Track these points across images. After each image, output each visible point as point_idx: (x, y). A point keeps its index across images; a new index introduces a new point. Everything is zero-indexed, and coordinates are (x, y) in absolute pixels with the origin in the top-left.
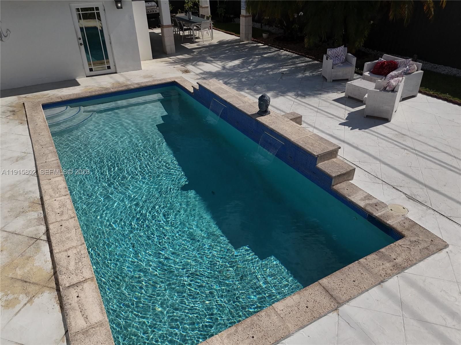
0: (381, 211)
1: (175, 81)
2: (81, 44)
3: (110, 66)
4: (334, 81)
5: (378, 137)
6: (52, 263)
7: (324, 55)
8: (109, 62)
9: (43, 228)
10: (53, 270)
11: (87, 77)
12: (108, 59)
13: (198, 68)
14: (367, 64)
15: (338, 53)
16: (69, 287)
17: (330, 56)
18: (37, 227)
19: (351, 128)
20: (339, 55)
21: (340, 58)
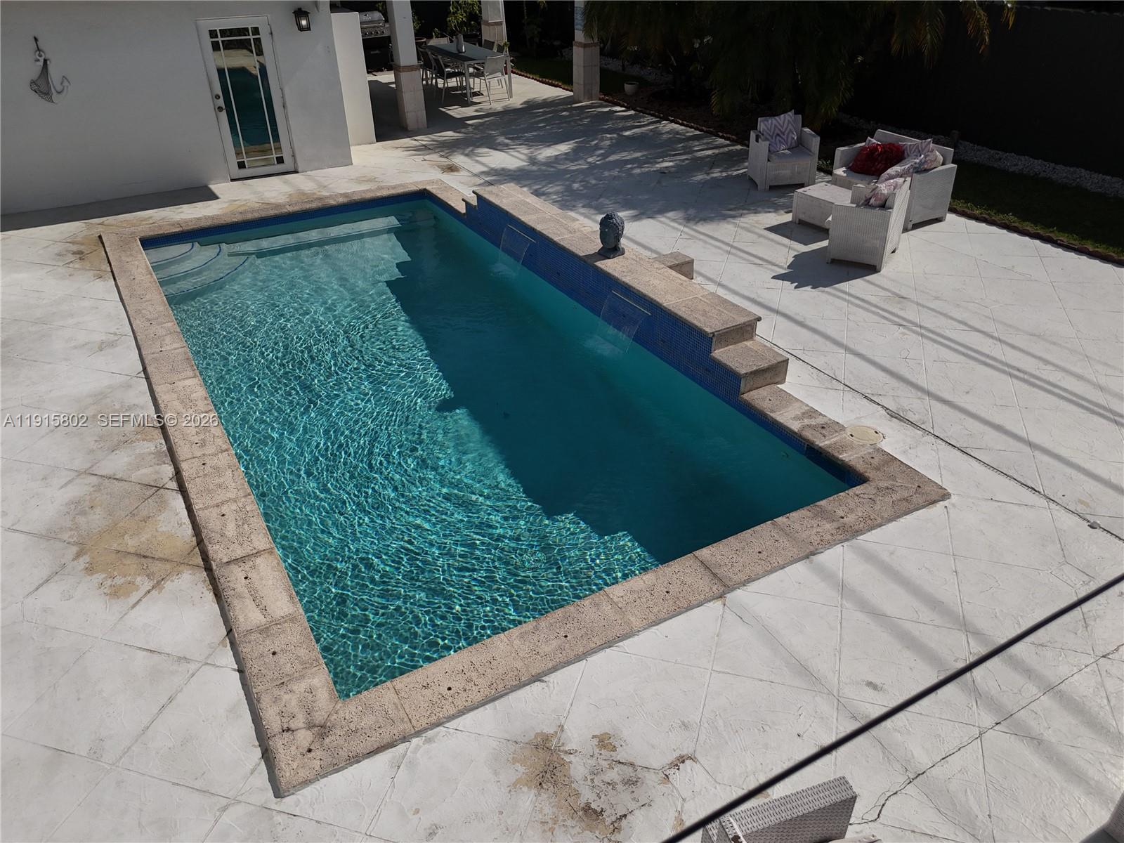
0: (832, 438)
1: (425, 189)
2: (220, 109)
3: (282, 157)
4: (771, 187)
5: (848, 302)
6: (192, 526)
7: (752, 132)
8: (281, 148)
9: (169, 470)
10: (195, 538)
11: (232, 180)
12: (279, 141)
13: (477, 161)
14: (840, 151)
15: (782, 127)
16: (228, 563)
17: (765, 133)
18: (157, 467)
19: (796, 284)
20: (783, 131)
21: (785, 137)
